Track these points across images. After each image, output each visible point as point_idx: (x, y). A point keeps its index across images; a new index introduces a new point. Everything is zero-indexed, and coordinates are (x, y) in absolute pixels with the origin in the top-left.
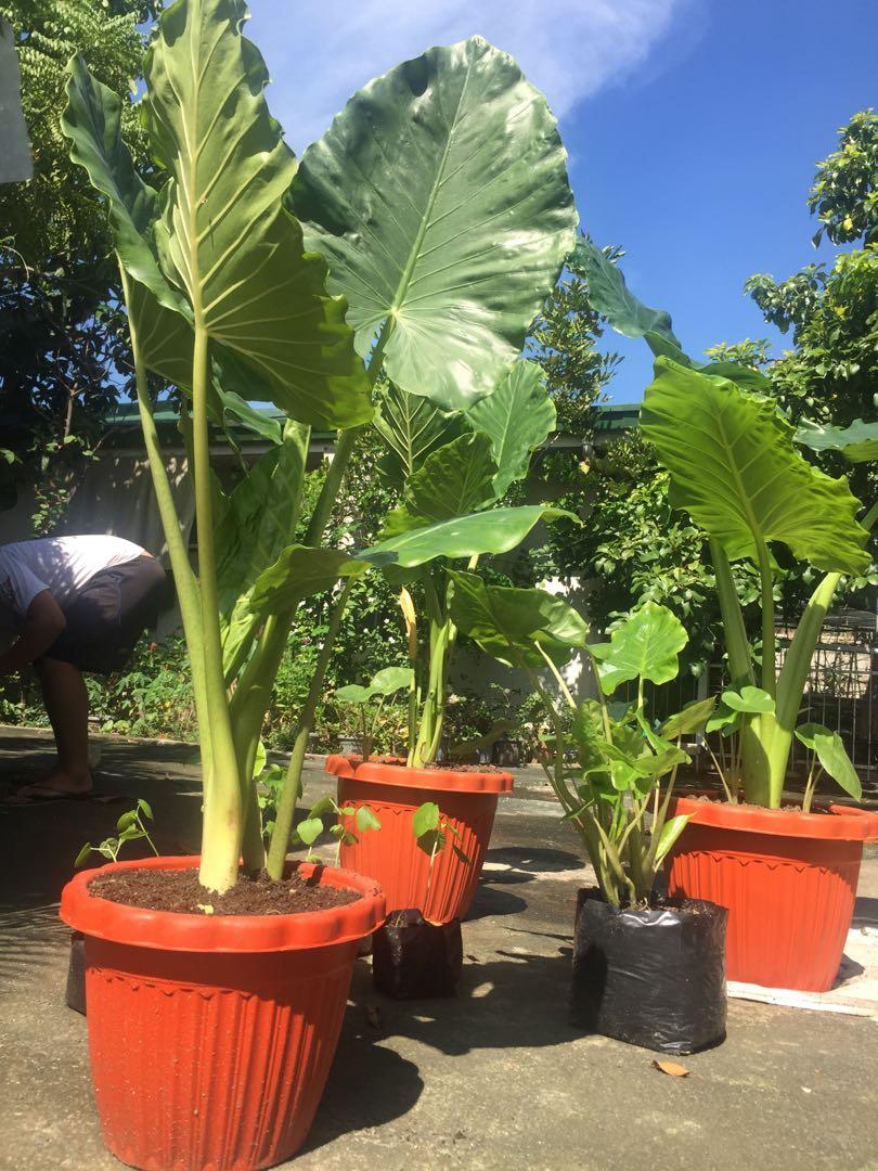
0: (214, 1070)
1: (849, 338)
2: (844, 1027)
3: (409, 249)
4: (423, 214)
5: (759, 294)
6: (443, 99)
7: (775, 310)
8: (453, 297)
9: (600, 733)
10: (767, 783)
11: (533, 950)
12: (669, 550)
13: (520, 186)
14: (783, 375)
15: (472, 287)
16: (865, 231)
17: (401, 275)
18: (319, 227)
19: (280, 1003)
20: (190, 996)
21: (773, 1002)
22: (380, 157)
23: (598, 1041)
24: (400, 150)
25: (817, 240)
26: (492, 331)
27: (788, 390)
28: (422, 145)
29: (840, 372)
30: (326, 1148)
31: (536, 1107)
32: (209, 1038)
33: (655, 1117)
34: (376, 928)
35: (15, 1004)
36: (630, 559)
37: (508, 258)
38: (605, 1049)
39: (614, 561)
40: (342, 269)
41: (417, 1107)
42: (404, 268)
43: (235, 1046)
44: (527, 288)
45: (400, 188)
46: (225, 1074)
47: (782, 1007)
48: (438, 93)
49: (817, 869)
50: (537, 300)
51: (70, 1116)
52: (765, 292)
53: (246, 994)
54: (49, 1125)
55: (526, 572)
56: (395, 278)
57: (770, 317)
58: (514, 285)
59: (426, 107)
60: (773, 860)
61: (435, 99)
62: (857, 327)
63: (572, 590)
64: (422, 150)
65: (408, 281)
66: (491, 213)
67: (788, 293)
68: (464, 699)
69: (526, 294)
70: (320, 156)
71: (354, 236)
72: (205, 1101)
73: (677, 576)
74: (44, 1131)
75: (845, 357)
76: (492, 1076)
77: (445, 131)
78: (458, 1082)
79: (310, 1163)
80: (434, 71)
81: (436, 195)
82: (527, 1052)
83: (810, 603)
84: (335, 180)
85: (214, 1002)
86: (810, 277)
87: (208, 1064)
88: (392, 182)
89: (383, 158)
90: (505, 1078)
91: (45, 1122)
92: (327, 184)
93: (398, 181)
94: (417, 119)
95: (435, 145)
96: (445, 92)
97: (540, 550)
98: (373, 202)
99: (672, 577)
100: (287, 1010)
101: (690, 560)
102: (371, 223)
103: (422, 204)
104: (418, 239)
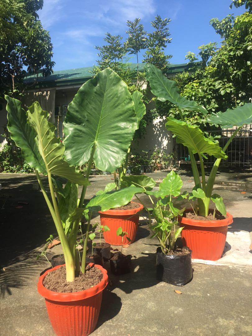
0: (75, 321)
1: (240, 43)
2: (222, 270)
3: (98, 126)
4: (100, 116)
5: (214, 25)
6: (102, 86)
7: (219, 30)
8: (109, 139)
9: (159, 213)
10: (204, 210)
11: (150, 251)
12: (189, 113)
13: (123, 111)
14: (221, 56)
15: (114, 137)
16: (245, 3)
17: (96, 132)
18: (75, 124)
19: (87, 306)
20: (67, 308)
21: (206, 264)
22: (88, 103)
23: (162, 284)
24: (92, 101)
25: (231, 7)
26: (119, 148)
27: (222, 61)
28: (98, 99)
29: (238, 54)
30: (100, 327)
31: (147, 309)
32: (73, 315)
33: (173, 308)
34: (106, 285)
35: (30, 289)
36: (179, 114)
37: (122, 130)
38: (164, 286)
39: (174, 114)
40: (81, 134)
41: (120, 312)
42: (97, 130)
43: (78, 316)
44: (127, 139)
45: (93, 110)
46: (77, 321)
47: (208, 265)
48: (100, 85)
49: (216, 233)
50: (129, 142)
51: (46, 324)
52: (216, 24)
53: (79, 306)
54: (42, 327)
55: (150, 116)
56: (95, 133)
57: (218, 32)
58: (123, 137)
59: (98, 89)
60: (205, 232)
61: (100, 87)
62: (242, 40)
63: (163, 120)
64: (98, 100)
65: (98, 133)
66: (117, 117)
67: (223, 24)
68: (135, 156)
69: (127, 140)
70: (72, 106)
71: (84, 124)
72: (74, 326)
73: (191, 121)
74: (41, 329)
75: (239, 49)
76: (137, 300)
77: (103, 94)
78: (130, 302)
79: (97, 332)
80: (99, 79)
81: (103, 111)
82: (146, 290)
83: (214, 165)
84: (77, 111)
85: (73, 309)
86: (229, 18)
87: (73, 320)
88: (91, 109)
89: (89, 104)
90: (140, 300)
91: (41, 327)
92: (75, 114)
93: (93, 109)
94: (96, 93)
95: (101, 98)
96: (102, 84)
97: (154, 110)
98: (87, 115)
99: (190, 121)
100: (88, 307)
101: (195, 115)
102: (87, 121)
103: (99, 114)
104: (100, 122)
